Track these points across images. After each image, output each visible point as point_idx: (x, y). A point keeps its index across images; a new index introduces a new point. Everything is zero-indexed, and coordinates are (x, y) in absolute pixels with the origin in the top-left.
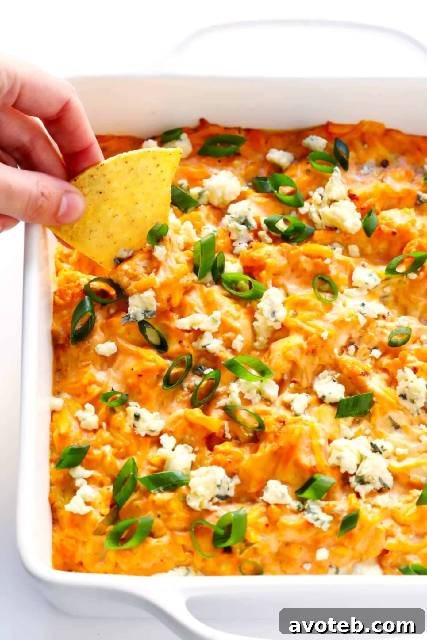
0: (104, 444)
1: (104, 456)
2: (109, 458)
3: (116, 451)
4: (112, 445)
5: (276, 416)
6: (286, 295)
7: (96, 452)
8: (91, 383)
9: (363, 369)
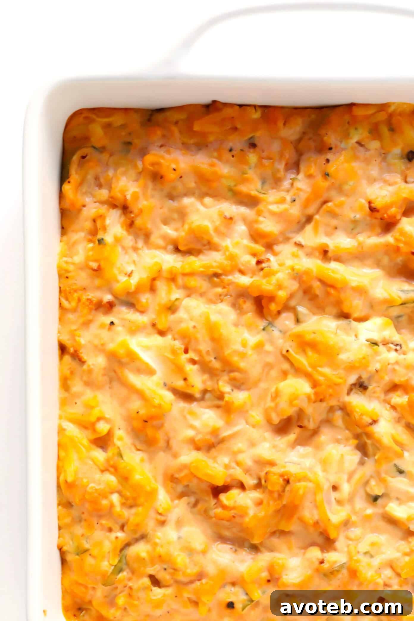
0: (112, 493)
1: (112, 506)
2: (118, 508)
3: (123, 501)
4: (119, 493)
5: (282, 470)
6: (296, 320)
7: (105, 502)
8: (99, 419)
9: (371, 418)
